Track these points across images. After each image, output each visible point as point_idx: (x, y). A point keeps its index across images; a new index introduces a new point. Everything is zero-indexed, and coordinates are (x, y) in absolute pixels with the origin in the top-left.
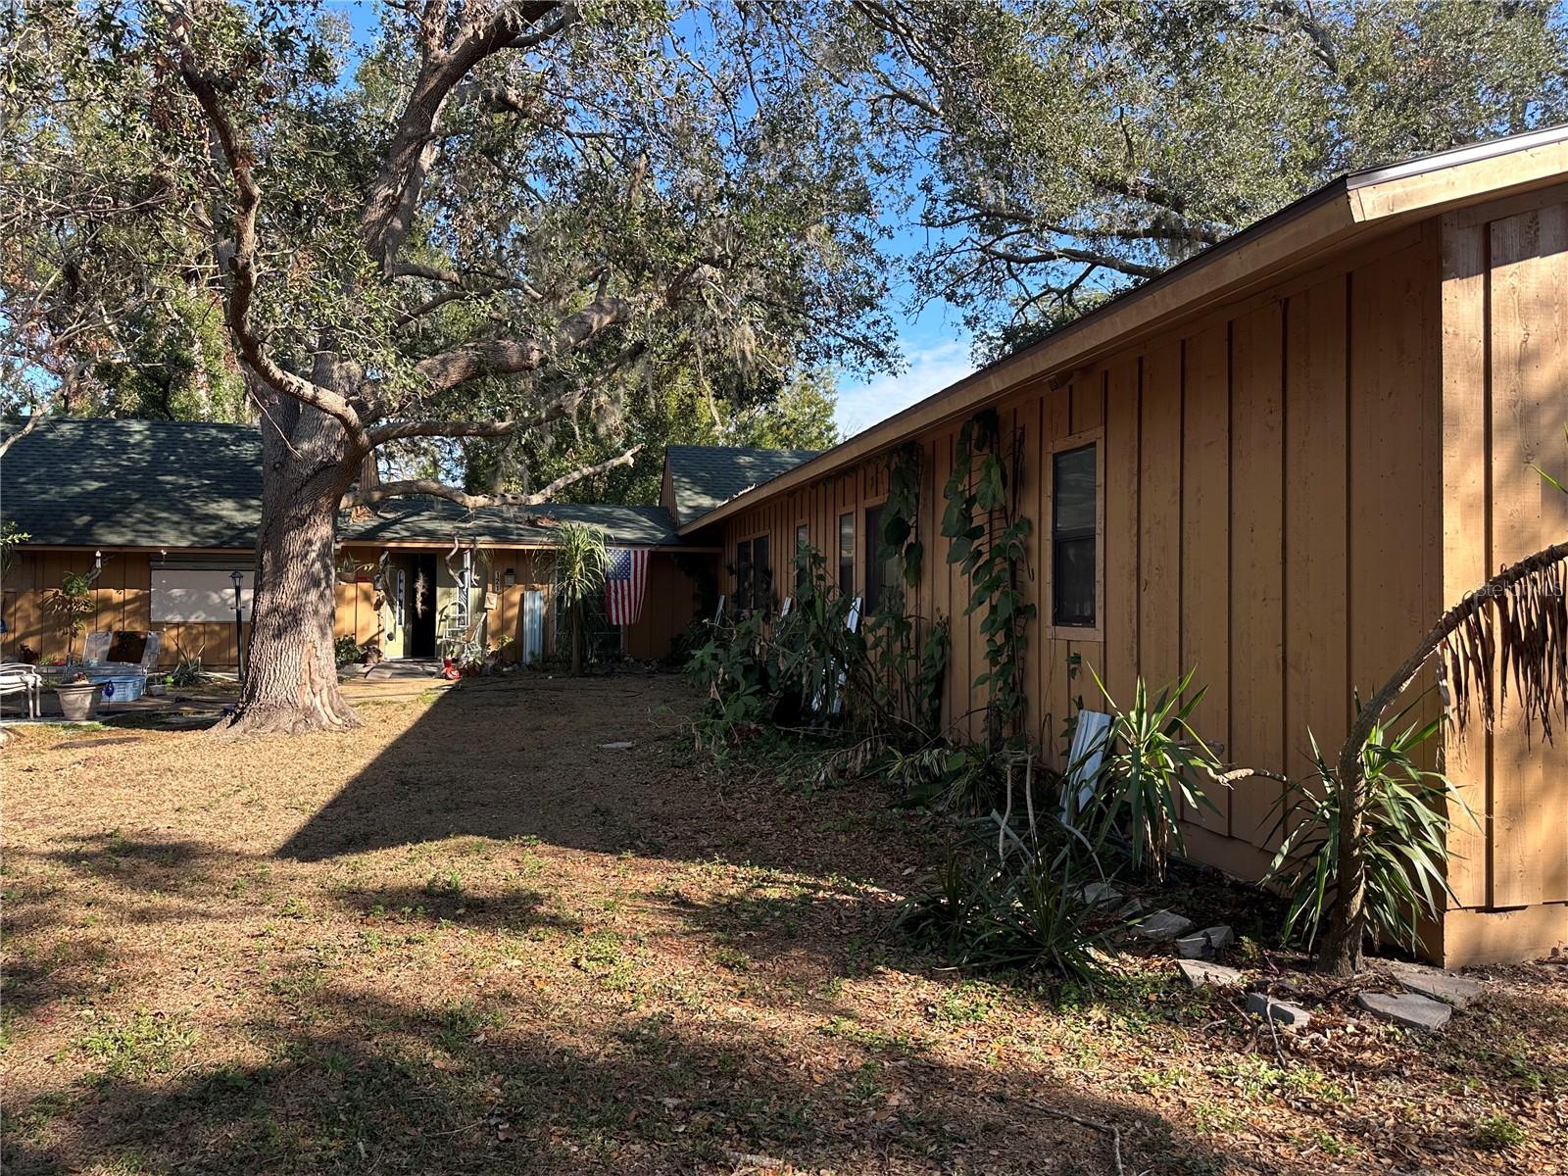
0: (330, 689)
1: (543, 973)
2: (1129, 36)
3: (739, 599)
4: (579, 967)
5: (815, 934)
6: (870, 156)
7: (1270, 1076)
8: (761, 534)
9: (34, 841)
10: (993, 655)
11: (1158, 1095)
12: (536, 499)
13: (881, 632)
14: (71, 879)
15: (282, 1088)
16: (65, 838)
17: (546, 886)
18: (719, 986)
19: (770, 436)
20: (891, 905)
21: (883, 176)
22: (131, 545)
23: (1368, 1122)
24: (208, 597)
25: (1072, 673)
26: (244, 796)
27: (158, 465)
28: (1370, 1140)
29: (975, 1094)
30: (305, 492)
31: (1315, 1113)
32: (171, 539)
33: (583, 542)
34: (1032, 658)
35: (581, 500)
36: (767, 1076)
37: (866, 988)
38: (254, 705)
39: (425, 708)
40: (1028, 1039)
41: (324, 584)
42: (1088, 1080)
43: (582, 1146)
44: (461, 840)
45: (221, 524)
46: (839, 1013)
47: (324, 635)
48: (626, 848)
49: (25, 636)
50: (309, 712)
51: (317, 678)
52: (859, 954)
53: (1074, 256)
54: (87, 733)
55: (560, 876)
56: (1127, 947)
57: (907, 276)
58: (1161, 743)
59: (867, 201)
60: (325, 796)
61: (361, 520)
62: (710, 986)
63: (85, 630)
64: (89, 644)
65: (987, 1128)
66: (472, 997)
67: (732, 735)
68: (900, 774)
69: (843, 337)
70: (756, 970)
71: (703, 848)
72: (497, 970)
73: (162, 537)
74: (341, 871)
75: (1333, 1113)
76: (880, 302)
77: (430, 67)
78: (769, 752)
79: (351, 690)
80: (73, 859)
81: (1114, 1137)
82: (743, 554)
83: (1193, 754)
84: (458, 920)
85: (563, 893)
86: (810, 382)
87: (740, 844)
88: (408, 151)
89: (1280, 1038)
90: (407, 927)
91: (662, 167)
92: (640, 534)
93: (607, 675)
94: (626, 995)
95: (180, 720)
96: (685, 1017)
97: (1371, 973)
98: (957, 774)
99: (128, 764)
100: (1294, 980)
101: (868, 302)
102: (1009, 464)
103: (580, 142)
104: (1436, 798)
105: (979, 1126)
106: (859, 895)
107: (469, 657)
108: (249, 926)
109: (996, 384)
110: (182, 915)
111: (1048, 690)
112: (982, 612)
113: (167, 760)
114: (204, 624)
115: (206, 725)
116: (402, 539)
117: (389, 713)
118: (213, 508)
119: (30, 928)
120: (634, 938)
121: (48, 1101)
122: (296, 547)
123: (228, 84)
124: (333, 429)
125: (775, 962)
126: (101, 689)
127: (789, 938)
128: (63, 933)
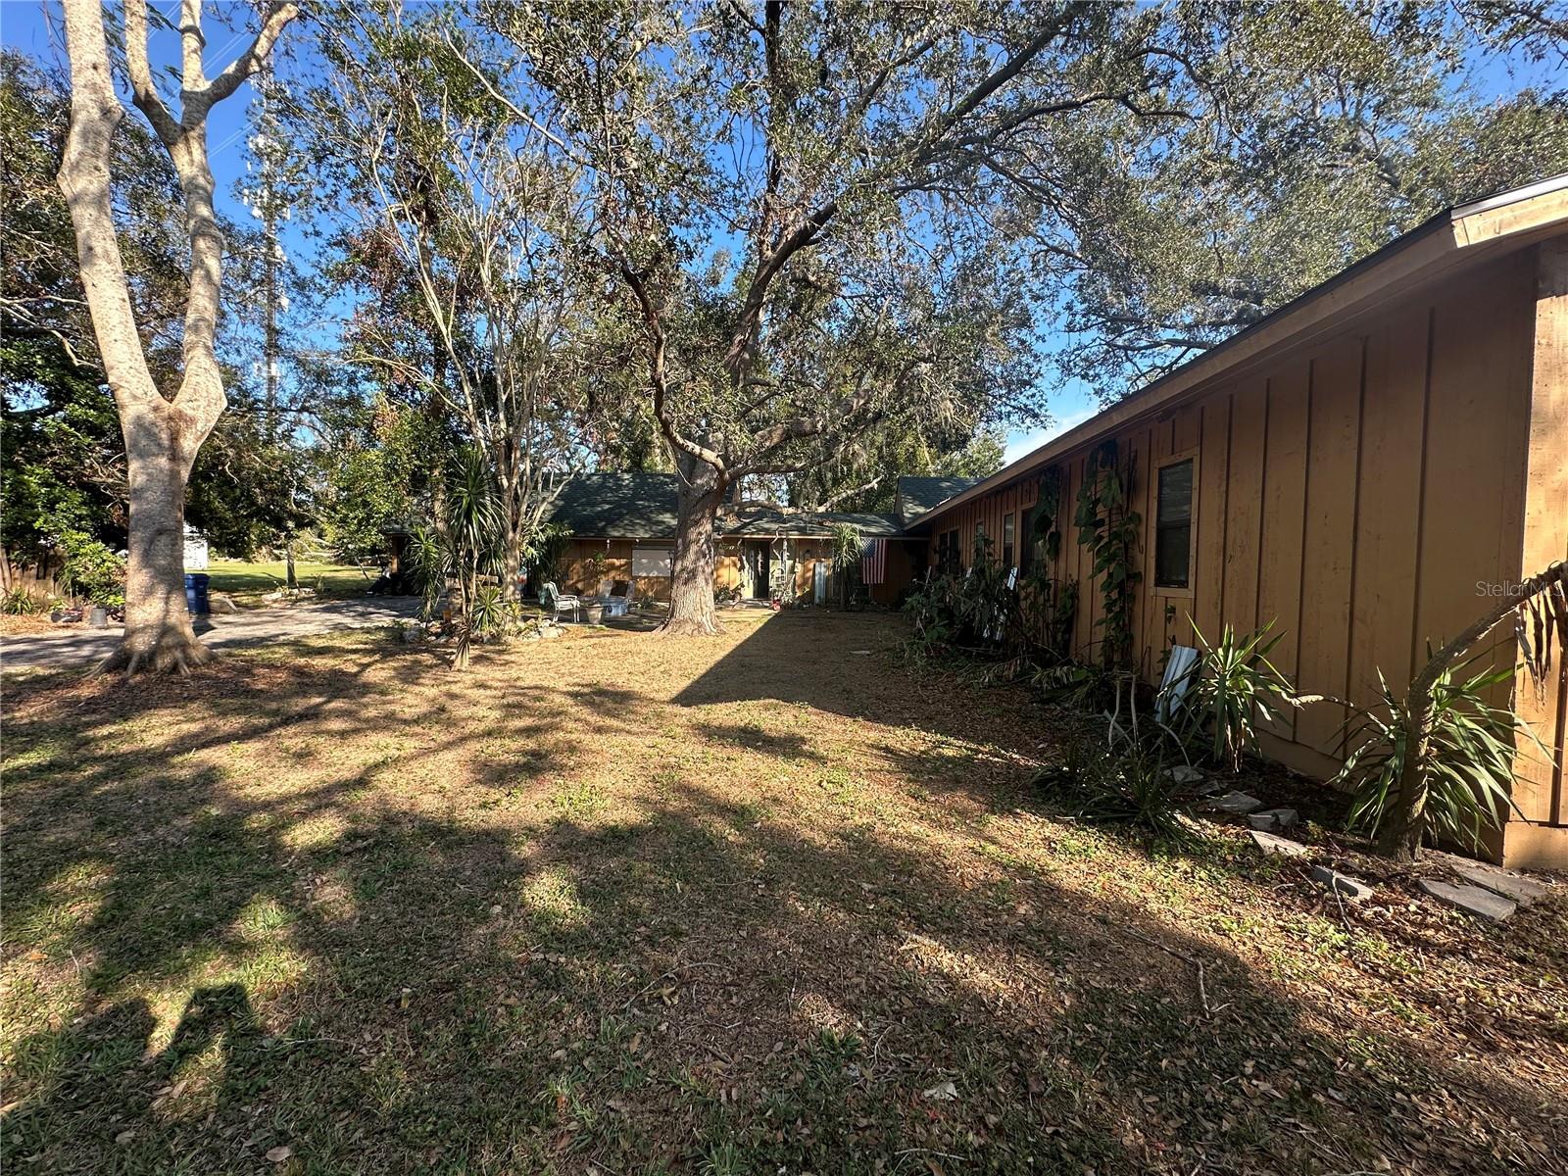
0: (711, 613)
1: (801, 788)
2: (1226, 175)
3: (940, 569)
4: (822, 787)
5: (974, 782)
6: (1030, 290)
7: (1339, 939)
8: (955, 528)
9: (561, 686)
10: (1109, 607)
11: (1235, 939)
12: (821, 509)
13: (1029, 590)
14: (572, 706)
15: (645, 839)
16: (574, 685)
17: (810, 734)
18: (908, 810)
19: (963, 470)
20: (1028, 768)
21: (1039, 302)
22: (623, 536)
23: (1438, 996)
24: (658, 563)
25: (1168, 620)
26: (662, 668)
27: (636, 496)
28: (1441, 1013)
29: (1084, 915)
30: (698, 507)
31: (1383, 978)
32: (642, 534)
33: (847, 533)
34: (1138, 609)
35: (848, 510)
36: (933, 878)
37: (1008, 823)
38: (673, 620)
39: (761, 625)
40: (1127, 877)
41: (708, 557)
42: (1175, 917)
43: (807, 908)
44: (767, 701)
45: (664, 526)
46: (986, 839)
47: (707, 583)
48: (858, 714)
49: (577, 582)
50: (700, 625)
51: (703, 606)
52: (1003, 800)
53: (1175, 343)
54: (598, 631)
55: (819, 728)
56: (1208, 815)
57: (1055, 365)
58: (1243, 671)
59: (1029, 319)
60: (702, 670)
61: (732, 523)
62: (901, 809)
63: (603, 579)
64: (604, 587)
65: (1092, 944)
66: (757, 798)
67: (930, 650)
68: (1040, 681)
69: (1011, 406)
70: (932, 802)
71: (905, 719)
72: (774, 782)
73: (637, 533)
74: (701, 714)
75: (1401, 981)
76: (1036, 382)
77: (763, 263)
78: (953, 662)
79: (725, 614)
80: (574, 695)
81: (1198, 970)
82: (943, 537)
83: (1272, 682)
84: (757, 748)
85: (819, 738)
86: (989, 436)
87: (930, 719)
88: (751, 314)
89: (1345, 906)
90: (730, 750)
92: (881, 530)
93: (861, 611)
94: (848, 808)
95: (641, 626)
96: (883, 828)
97: (1430, 863)
98: (1080, 684)
99: (612, 648)
100: (1356, 860)
101: (1028, 383)
102: (1125, 476)
103: (850, 302)
104: (1505, 731)
105: (1086, 941)
106: (1006, 759)
107: (787, 598)
108: (649, 740)
109: (1117, 419)
110: (618, 731)
111: (1149, 632)
112: (1103, 577)
113: (630, 647)
114: (657, 577)
115: (651, 629)
116: (752, 533)
117: (742, 627)
118: (660, 518)
119: (547, 731)
120: (857, 771)
121: (530, 830)
122: (693, 537)
123: (645, 275)
124: (711, 471)
125: (946, 798)
126: (607, 609)
127: (956, 783)
128: (560, 735)
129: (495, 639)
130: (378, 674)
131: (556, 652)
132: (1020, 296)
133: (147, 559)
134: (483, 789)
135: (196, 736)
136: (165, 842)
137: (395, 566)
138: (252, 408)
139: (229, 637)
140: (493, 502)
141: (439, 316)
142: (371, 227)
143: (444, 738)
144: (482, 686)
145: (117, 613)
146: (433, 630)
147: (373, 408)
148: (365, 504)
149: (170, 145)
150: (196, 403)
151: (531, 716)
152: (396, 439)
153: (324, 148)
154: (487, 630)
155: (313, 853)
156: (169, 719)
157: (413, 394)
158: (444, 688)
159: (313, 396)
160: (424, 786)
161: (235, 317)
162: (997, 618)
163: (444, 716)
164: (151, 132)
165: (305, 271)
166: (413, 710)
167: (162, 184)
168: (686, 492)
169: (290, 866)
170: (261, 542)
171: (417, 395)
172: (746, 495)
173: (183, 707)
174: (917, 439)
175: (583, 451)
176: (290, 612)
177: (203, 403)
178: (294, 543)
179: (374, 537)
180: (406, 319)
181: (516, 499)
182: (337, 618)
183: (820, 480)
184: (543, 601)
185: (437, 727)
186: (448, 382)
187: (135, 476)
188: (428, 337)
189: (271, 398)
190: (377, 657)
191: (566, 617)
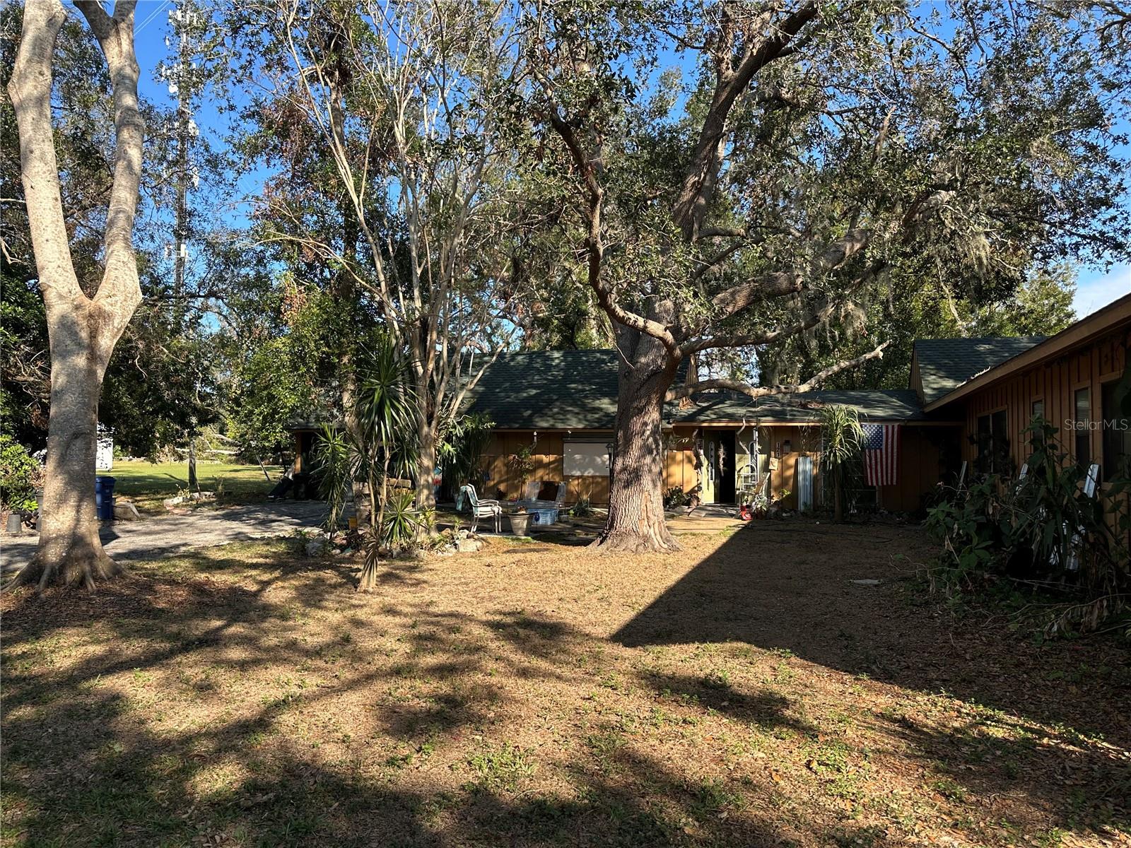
0: (660, 524)
1: (782, 770)
3: (980, 465)
4: (811, 769)
5: (1037, 780)
6: (1100, 77)
8: (1000, 409)
9: (480, 614)
12: (804, 388)
14: (492, 640)
15: (579, 822)
16: (495, 612)
17: (794, 693)
18: (935, 813)
19: (1010, 327)
20: (1123, 763)
21: (1114, 92)
22: (553, 427)
24: (595, 460)
26: (599, 594)
27: (567, 378)
30: (643, 391)
32: (574, 424)
33: (841, 418)
35: (842, 387)
38: (613, 532)
39: (724, 540)
41: (655, 452)
44: (735, 645)
45: (601, 414)
47: (655, 486)
48: (862, 670)
49: (499, 483)
50: (646, 539)
51: (650, 515)
52: (1082, 809)
54: (523, 544)
55: (806, 686)
59: (1100, 116)
60: (649, 599)
61: (685, 408)
62: (926, 811)
63: (529, 479)
64: (530, 489)
66: (722, 778)
67: (966, 582)
69: (1079, 236)
70: (972, 804)
71: (931, 680)
72: (745, 758)
73: (569, 423)
74: (649, 657)
76: (1117, 200)
77: (722, 86)
78: (1002, 600)
79: (677, 524)
80: (495, 626)
82: (983, 422)
84: (722, 710)
85: (806, 700)
86: (1047, 278)
87: (968, 682)
88: (708, 148)
90: (686, 709)
91: (905, 124)
92: (890, 412)
93: (864, 523)
94: (848, 803)
95: (575, 539)
96: (899, 836)
99: (539, 566)
101: (1106, 203)
103: (838, 118)
106: (1086, 748)
107: (760, 503)
108: (584, 690)
110: (547, 675)
113: (561, 565)
114: (593, 477)
115: (586, 543)
116: (712, 421)
117: (700, 542)
118: (597, 403)
119: (463, 671)
120: (861, 751)
121: (444, 796)
122: (637, 427)
123: (577, 122)
124: (658, 347)
125: (992, 800)
126: (533, 517)
127: (1009, 779)
128: (479, 677)
129: (406, 553)
130: (278, 594)
131: (474, 570)
132: (1084, 85)
133: (62, 462)
134: (391, 742)
135: (100, 659)
136: (73, 779)
137: (298, 466)
138: (163, 297)
139: (132, 547)
140: (406, 393)
141: (350, 184)
142: (284, 96)
143: (348, 675)
144: (390, 611)
145: (31, 519)
146: (338, 541)
147: (281, 290)
148: (271, 398)
149: (102, 38)
150: (114, 299)
151: (445, 651)
152: (304, 325)
153: (240, 19)
154: (396, 543)
155: (212, 805)
156: (76, 639)
157: (322, 271)
158: (349, 613)
159: (221, 279)
160: (327, 731)
161: (150, 201)
162: (1067, 539)
163: (349, 648)
164: (86, 25)
165: (218, 147)
166: (316, 639)
167: (91, 75)
168: (628, 373)
169: (190, 817)
170: (165, 440)
171: (327, 273)
172: (704, 371)
173: (89, 626)
174: (939, 288)
175: (507, 325)
176: (191, 519)
177: (120, 298)
178: (196, 441)
179: (279, 435)
180: (316, 190)
181: (432, 387)
182: (237, 526)
183: (802, 349)
184: (460, 507)
185: (341, 662)
186: (359, 256)
187: (56, 378)
188: (339, 207)
189: (180, 284)
190: (277, 574)
191: (486, 526)
